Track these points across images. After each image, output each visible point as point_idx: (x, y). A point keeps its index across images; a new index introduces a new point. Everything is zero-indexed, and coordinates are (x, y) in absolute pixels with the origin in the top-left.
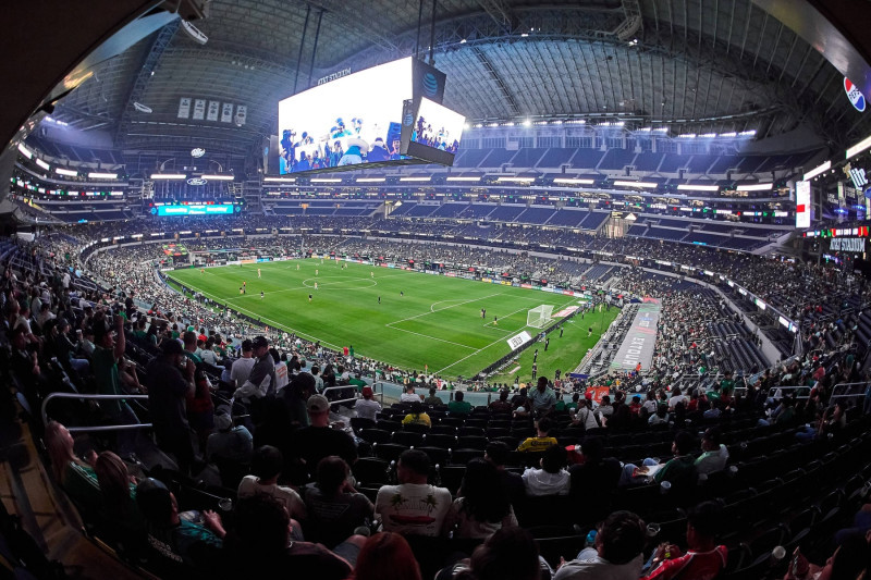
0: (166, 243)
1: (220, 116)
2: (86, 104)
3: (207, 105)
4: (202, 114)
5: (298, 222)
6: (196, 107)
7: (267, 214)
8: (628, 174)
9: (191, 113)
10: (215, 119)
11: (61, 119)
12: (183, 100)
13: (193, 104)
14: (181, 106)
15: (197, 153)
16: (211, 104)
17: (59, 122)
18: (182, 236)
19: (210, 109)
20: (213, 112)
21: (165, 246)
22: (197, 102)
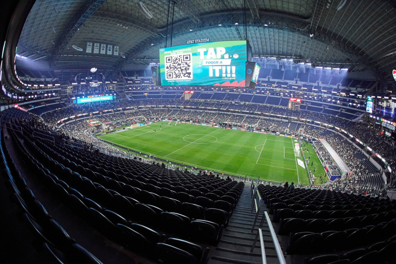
0: (88, 119)
1: (106, 51)
2: (37, 46)
3: (100, 46)
4: (98, 50)
5: (146, 103)
6: (95, 47)
7: (130, 99)
8: (296, 83)
9: (93, 50)
10: (104, 53)
11: (23, 55)
12: (88, 44)
13: (93, 45)
14: (88, 46)
15: (93, 70)
16: (102, 45)
17: (23, 57)
18: (93, 114)
19: (102, 48)
20: (103, 49)
21: (88, 121)
22: (95, 44)
